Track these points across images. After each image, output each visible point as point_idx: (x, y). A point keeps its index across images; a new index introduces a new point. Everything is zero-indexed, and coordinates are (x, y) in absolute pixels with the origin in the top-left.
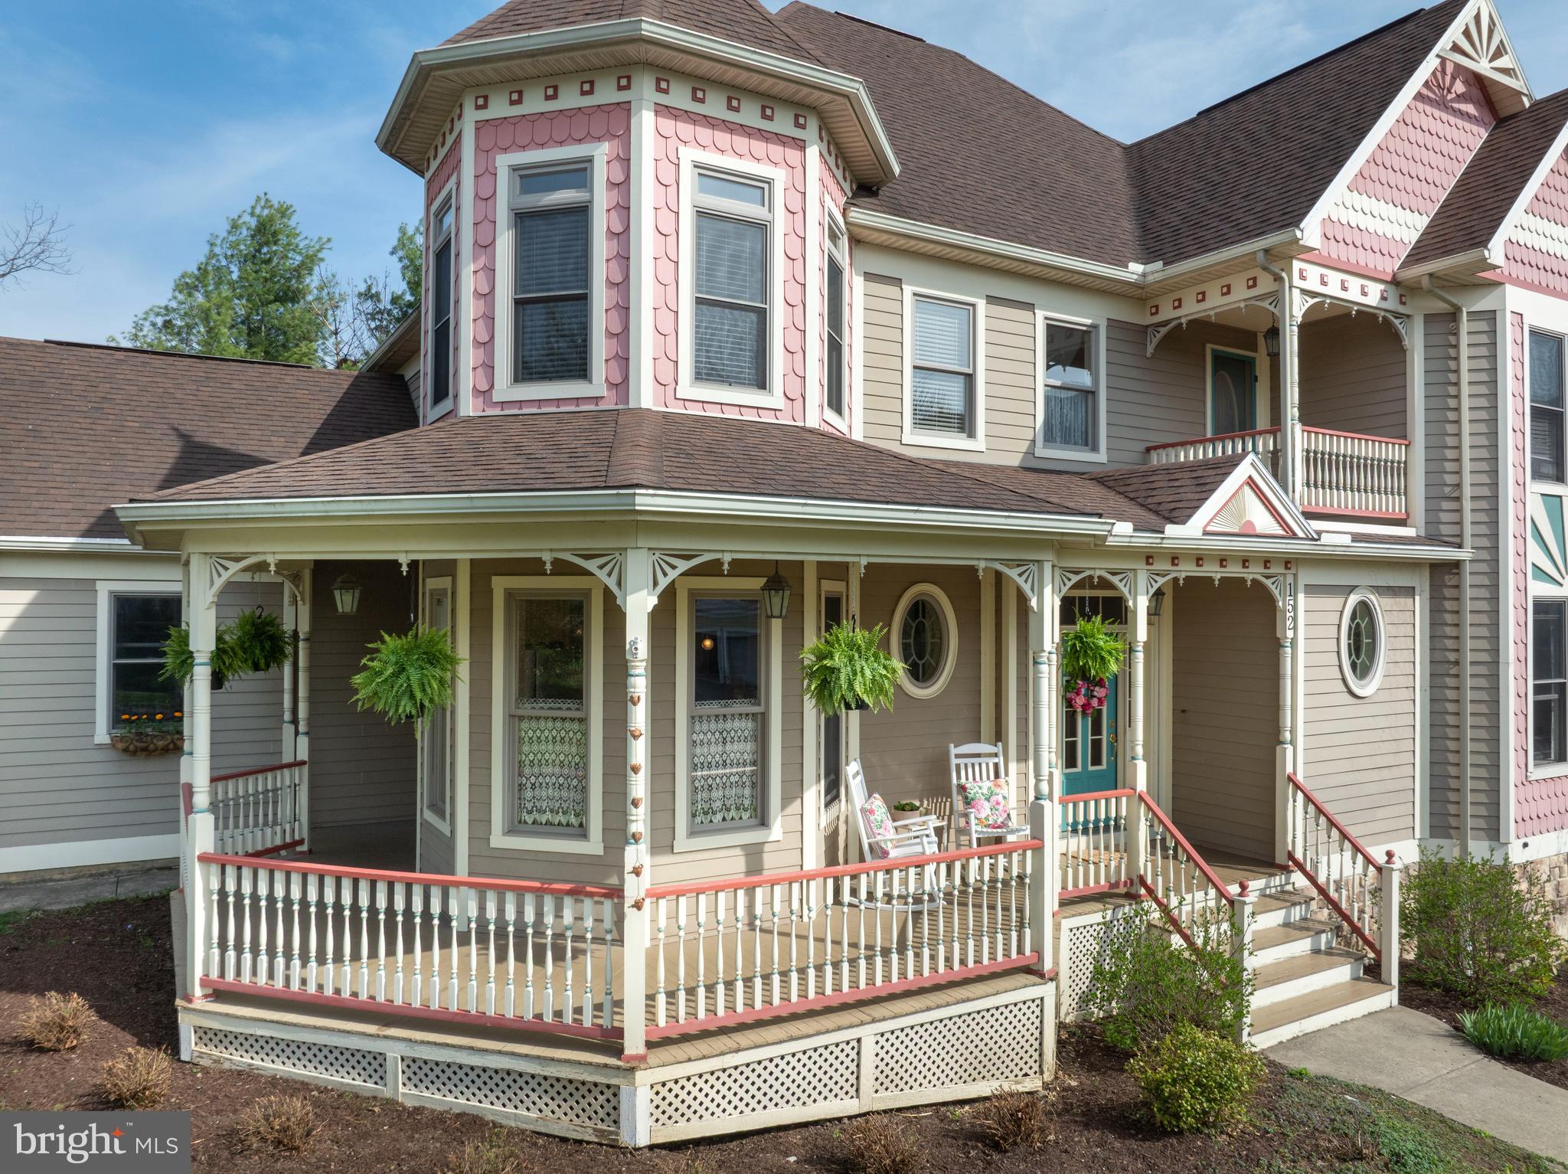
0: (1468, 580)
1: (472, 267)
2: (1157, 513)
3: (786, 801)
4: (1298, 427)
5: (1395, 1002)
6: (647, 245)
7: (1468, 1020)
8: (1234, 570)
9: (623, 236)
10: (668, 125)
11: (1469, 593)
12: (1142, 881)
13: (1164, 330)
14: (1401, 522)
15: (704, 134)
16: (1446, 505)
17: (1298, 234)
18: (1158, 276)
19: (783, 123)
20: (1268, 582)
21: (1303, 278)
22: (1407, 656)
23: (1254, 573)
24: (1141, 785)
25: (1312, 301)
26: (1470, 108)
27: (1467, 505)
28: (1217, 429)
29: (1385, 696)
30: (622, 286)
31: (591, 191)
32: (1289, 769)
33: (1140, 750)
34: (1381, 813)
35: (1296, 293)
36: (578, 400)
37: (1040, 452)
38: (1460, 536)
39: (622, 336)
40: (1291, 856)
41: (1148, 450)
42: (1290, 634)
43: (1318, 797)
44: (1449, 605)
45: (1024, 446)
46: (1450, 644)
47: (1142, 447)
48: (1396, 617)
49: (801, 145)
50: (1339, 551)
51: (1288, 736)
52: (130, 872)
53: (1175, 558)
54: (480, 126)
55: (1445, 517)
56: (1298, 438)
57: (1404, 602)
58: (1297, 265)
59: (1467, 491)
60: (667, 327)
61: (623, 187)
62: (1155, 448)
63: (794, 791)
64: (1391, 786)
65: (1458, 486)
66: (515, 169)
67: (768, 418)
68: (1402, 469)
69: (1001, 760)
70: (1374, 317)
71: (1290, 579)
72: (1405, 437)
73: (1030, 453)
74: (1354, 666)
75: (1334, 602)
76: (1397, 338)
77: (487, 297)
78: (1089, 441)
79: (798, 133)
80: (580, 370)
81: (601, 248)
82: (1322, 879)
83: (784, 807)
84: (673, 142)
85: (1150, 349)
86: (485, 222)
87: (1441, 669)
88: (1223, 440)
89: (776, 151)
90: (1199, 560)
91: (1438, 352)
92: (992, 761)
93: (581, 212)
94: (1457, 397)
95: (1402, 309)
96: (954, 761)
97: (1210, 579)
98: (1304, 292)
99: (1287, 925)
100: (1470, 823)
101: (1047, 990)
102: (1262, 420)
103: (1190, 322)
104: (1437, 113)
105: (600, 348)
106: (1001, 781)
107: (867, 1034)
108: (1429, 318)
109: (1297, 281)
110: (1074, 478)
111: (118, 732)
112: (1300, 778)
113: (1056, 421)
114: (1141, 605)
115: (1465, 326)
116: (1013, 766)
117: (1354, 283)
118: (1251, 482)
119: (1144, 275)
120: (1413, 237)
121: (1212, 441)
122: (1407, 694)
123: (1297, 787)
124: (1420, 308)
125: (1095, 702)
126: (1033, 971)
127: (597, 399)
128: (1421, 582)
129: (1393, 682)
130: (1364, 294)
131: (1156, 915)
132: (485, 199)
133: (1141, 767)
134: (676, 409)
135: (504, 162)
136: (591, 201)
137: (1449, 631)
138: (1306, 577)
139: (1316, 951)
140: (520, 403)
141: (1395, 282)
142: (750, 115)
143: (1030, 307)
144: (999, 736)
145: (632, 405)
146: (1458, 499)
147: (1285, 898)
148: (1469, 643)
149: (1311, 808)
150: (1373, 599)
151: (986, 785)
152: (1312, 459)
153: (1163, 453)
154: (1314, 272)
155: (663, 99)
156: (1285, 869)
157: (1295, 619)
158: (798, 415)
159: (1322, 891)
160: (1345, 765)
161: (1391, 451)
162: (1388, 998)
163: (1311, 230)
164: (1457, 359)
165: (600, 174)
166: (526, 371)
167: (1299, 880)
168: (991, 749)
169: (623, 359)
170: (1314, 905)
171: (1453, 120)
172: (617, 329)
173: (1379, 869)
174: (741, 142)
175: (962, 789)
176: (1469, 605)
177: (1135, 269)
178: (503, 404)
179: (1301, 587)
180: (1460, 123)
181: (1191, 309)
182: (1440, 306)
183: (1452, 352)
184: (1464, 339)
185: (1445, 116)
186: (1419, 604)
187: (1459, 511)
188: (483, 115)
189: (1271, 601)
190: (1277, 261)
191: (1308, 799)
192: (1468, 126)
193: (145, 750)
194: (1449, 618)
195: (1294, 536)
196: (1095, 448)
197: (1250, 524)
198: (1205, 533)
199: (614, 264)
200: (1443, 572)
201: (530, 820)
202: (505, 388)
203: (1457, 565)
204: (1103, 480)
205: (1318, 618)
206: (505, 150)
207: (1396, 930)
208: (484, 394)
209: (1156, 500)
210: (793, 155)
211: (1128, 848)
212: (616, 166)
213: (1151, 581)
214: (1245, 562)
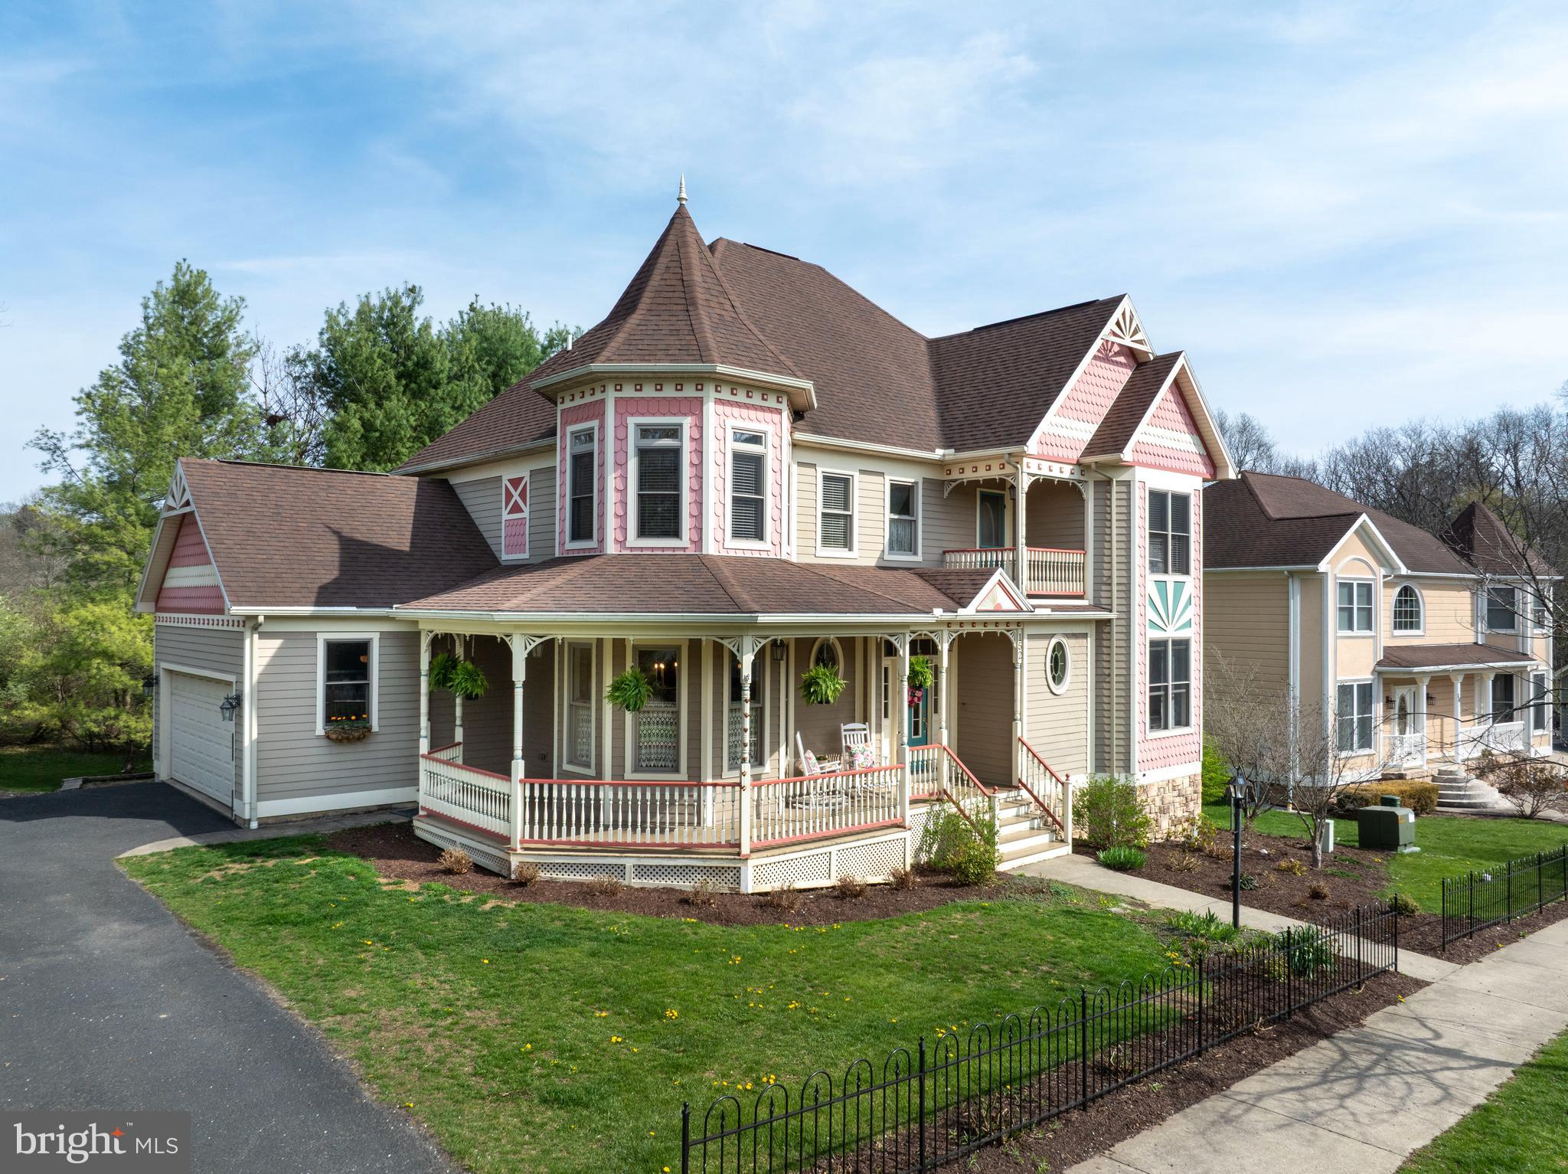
0: (1115, 629)
1: (614, 475)
2: (952, 599)
3: (772, 753)
4: (1025, 548)
5: (1070, 852)
6: (711, 471)
7: (1101, 855)
8: (991, 628)
9: (699, 467)
10: (720, 408)
11: (1115, 636)
12: (945, 792)
13: (954, 484)
14: (1081, 597)
15: (736, 411)
16: (1104, 588)
17: (1025, 448)
18: (952, 457)
19: (772, 402)
20: (1008, 634)
21: (1028, 467)
22: (1083, 671)
23: (1001, 629)
24: (945, 742)
25: (1033, 479)
26: (1122, 359)
27: (1115, 588)
28: (982, 542)
29: (1070, 694)
30: (699, 491)
31: (681, 441)
32: (1019, 735)
33: (944, 724)
34: (1069, 759)
35: (1025, 475)
36: (674, 549)
37: (887, 557)
38: (1111, 605)
39: (699, 517)
40: (1020, 781)
41: (944, 552)
42: (1020, 661)
43: (1034, 749)
44: (1105, 643)
45: (878, 554)
46: (1106, 665)
47: (940, 551)
48: (1077, 650)
49: (779, 412)
50: (1045, 618)
51: (1018, 716)
52: (334, 816)
53: (961, 624)
54: (617, 400)
55: (1103, 594)
56: (1025, 554)
57: (1082, 642)
58: (1025, 460)
59: (1115, 580)
60: (720, 513)
61: (699, 440)
62: (948, 552)
63: (775, 748)
64: (1074, 744)
65: (1110, 577)
66: (638, 425)
67: (764, 555)
68: (1082, 567)
69: (867, 732)
70: (1068, 483)
71: (1020, 632)
72: (1083, 549)
73: (881, 558)
74: (1054, 678)
75: (1043, 643)
76: (1080, 493)
77: (623, 492)
78: (912, 549)
79: (778, 406)
80: (676, 533)
81: (687, 472)
82: (1035, 793)
83: (771, 755)
84: (723, 417)
85: (946, 494)
86: (620, 451)
87: (1101, 679)
88: (986, 551)
89: (768, 416)
90: (973, 624)
91: (1102, 502)
92: (863, 733)
93: (676, 452)
94: (1110, 527)
95: (1082, 478)
96: (843, 733)
97: (979, 633)
98: (1029, 474)
99: (1018, 816)
100: (1115, 763)
101: (907, 834)
102: (1008, 544)
103: (969, 482)
104: (1103, 364)
105: (686, 523)
106: (869, 743)
107: (834, 849)
108: (1096, 483)
109: (1025, 469)
110: (906, 573)
111: (329, 728)
112: (1025, 739)
113: (894, 539)
114: (944, 648)
115: (1115, 488)
116: (874, 735)
117: (1056, 467)
118: (1000, 583)
119: (944, 455)
120: (1088, 437)
121: (979, 551)
122: (1083, 693)
123: (1023, 743)
124: (1091, 478)
125: (916, 699)
126: (900, 826)
127: (684, 549)
128: (1091, 631)
129: (1075, 686)
130: (1061, 472)
131: (954, 810)
132: (621, 440)
133: (945, 733)
134: (724, 553)
135: (632, 421)
136: (681, 447)
137: (1105, 657)
138: (1028, 630)
139: (1032, 829)
140: (642, 549)
141: (1078, 464)
142: (756, 399)
143: (882, 474)
144: (865, 719)
145: (704, 552)
146: (1110, 584)
147: (1017, 803)
148: (1115, 665)
149: (1030, 755)
150: (1065, 641)
151: (861, 746)
152: (1033, 565)
153: (953, 555)
154: (1034, 463)
155: (718, 396)
156: (1017, 788)
157: (1022, 653)
158: (778, 553)
159: (1036, 799)
160: (1049, 732)
161: (1075, 557)
162: (1068, 849)
163: (1032, 445)
164: (1110, 506)
165: (686, 433)
166: (644, 531)
167: (1024, 793)
168: (863, 726)
169: (699, 529)
170: (1032, 806)
171: (1112, 367)
172: (695, 513)
173: (1063, 784)
174: (753, 413)
175: (848, 748)
176: (1115, 643)
177: (939, 453)
178: (632, 549)
179: (1025, 636)
180: (1116, 368)
181: (969, 475)
182: (1100, 477)
183: (1108, 502)
184: (1114, 496)
185: (1107, 366)
186: (1090, 643)
187: (1111, 591)
188: (619, 394)
189: (1010, 643)
190: (1016, 460)
191: (1029, 750)
192: (1121, 369)
193: (348, 739)
194: (1105, 650)
195: (1021, 610)
196: (915, 553)
197: (999, 605)
198: (977, 611)
199: (693, 480)
200: (1102, 625)
201: (644, 765)
202: (633, 539)
203: (1109, 621)
204: (921, 574)
205: (1035, 652)
206: (632, 415)
207: (1070, 816)
208: (622, 543)
209: (952, 591)
210: (776, 417)
211: (937, 779)
212: (695, 430)
213: (950, 635)
214: (997, 623)
